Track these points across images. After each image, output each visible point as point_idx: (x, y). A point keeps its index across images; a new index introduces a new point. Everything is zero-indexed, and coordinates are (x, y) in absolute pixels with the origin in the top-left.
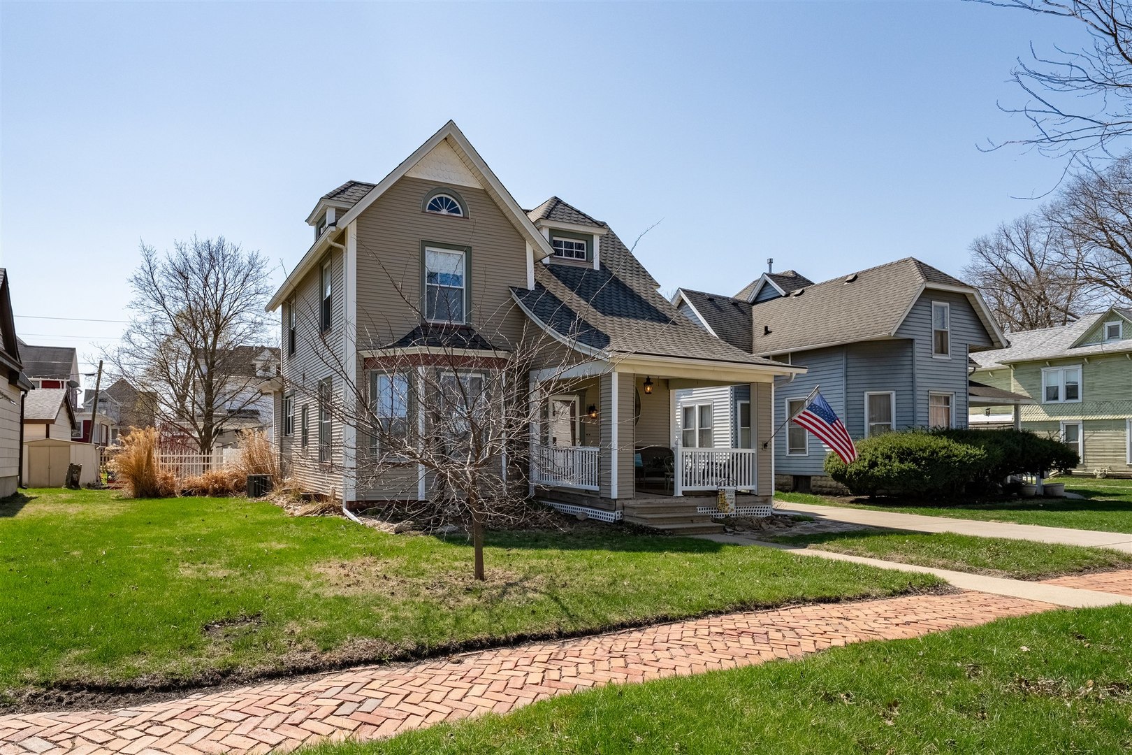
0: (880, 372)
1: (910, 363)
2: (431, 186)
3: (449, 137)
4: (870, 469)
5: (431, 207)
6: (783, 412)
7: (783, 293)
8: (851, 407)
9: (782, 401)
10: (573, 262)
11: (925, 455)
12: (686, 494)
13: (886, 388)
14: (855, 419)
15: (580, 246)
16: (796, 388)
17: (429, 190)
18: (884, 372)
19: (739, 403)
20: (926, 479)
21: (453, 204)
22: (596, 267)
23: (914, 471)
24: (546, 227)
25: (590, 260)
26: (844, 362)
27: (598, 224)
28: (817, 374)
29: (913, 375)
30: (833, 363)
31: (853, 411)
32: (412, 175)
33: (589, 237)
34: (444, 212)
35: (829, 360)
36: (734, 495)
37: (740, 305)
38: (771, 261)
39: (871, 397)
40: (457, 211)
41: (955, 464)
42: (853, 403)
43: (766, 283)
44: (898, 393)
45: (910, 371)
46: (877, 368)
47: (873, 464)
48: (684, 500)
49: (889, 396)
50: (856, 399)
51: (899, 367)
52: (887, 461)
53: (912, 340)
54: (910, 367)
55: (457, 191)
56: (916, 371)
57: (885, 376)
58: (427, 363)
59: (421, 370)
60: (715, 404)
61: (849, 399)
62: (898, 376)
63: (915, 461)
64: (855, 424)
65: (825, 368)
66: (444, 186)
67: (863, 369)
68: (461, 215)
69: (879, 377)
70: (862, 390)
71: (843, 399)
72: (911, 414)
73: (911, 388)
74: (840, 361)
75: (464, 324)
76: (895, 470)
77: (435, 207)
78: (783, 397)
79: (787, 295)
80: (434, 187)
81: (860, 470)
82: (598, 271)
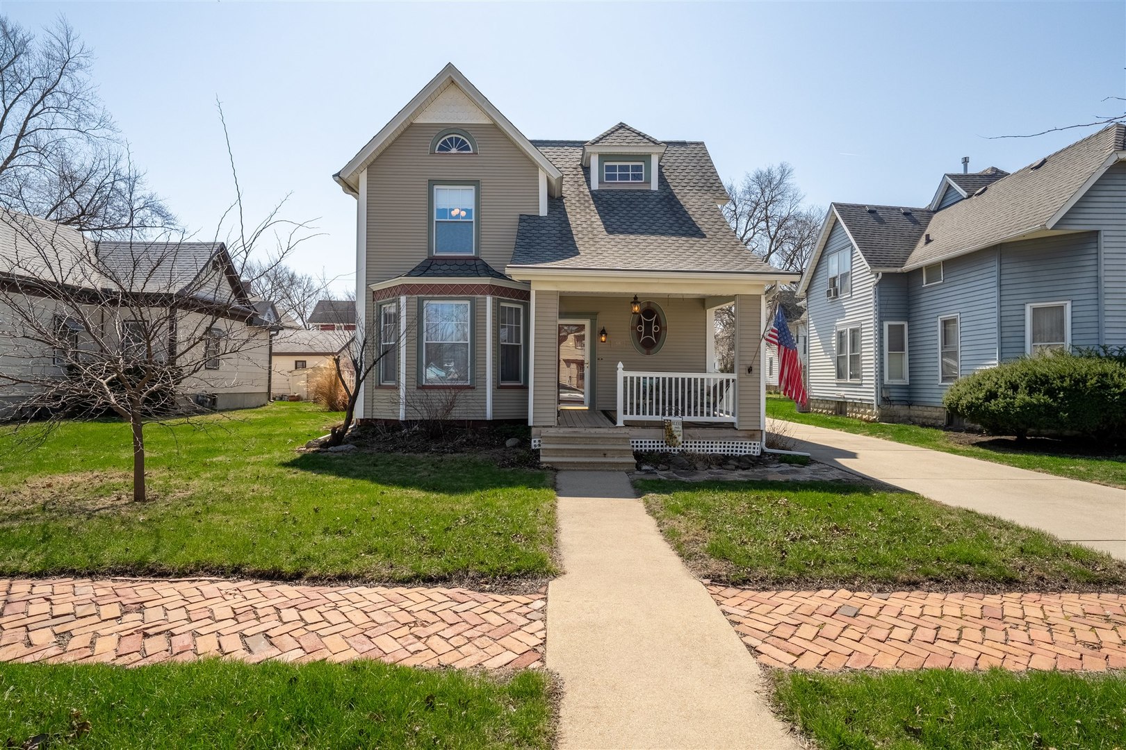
0: (1048, 278)
1: (1094, 262)
2: (439, 129)
3: (450, 79)
4: (984, 402)
5: (441, 148)
6: (935, 333)
7: (964, 194)
8: (1007, 324)
9: (934, 320)
10: (630, 185)
11: (1065, 385)
12: (628, 424)
13: (1056, 298)
14: (1012, 339)
15: (638, 168)
16: (948, 304)
17: (438, 132)
18: (1054, 277)
19: (886, 325)
20: (1062, 417)
21: (464, 142)
22: (654, 186)
23: (1046, 405)
24: (595, 153)
25: (648, 182)
26: (996, 268)
27: (655, 143)
28: (970, 285)
29: (1097, 280)
30: (985, 271)
31: (1009, 329)
32: (420, 120)
33: (646, 158)
34: (454, 151)
35: (980, 267)
36: (681, 427)
37: (914, 214)
38: (966, 161)
39: (1035, 310)
40: (467, 148)
41: (1113, 397)
42: (1009, 319)
43: (950, 187)
44: (1075, 304)
45: (1094, 274)
46: (1045, 273)
47: (992, 395)
48: (627, 430)
49: (1061, 308)
50: (1014, 313)
51: (1077, 270)
52: (1010, 392)
53: (1097, 233)
54: (1094, 268)
55: (465, 129)
56: (1102, 273)
57: (1056, 283)
58: (407, 293)
59: (403, 299)
60: (863, 327)
61: (1003, 314)
62: (1076, 281)
63: (1051, 393)
64: (1013, 345)
65: (979, 278)
66: (455, 126)
67: (1024, 275)
68: (471, 152)
69: (1047, 284)
70: (1022, 302)
71: (996, 315)
72: (1095, 330)
73: (1094, 296)
74: (993, 268)
75: (474, 254)
76: (1017, 403)
77: (445, 147)
78: (936, 315)
79: (969, 197)
80: (442, 129)
81: (972, 403)
82: (656, 191)
